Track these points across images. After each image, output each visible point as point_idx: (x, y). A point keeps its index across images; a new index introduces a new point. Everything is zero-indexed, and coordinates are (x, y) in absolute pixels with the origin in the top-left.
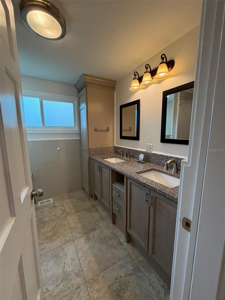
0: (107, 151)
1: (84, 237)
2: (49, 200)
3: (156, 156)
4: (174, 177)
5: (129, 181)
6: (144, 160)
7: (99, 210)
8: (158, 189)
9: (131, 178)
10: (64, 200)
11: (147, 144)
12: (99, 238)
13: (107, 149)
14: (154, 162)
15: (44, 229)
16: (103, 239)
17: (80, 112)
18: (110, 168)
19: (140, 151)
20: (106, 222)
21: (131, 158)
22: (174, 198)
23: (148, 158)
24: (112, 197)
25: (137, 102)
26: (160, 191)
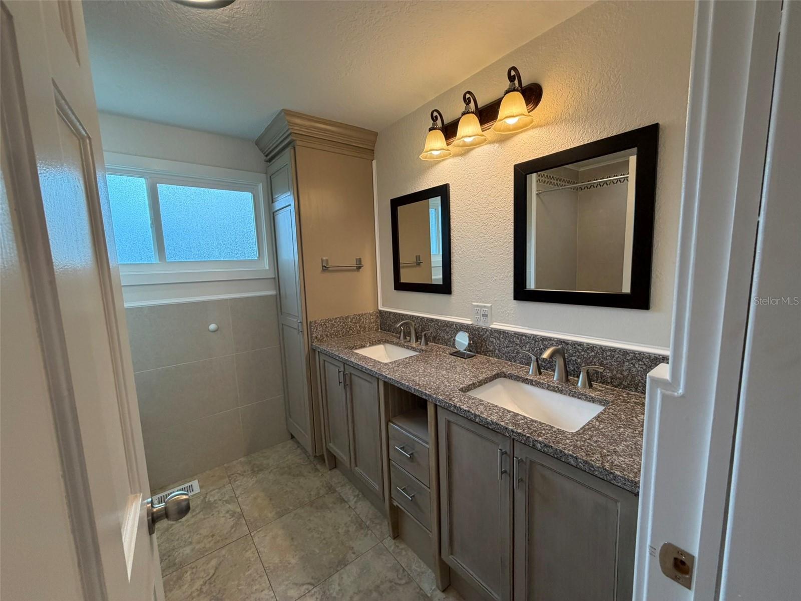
0: (360, 326)
1: (312, 596)
2: (187, 485)
3: (502, 336)
4: (561, 393)
5: (443, 417)
6: (470, 348)
7: (346, 500)
8: (540, 439)
9: (452, 409)
10: (235, 481)
11: (473, 303)
12: (360, 591)
13: (359, 318)
14: (497, 351)
15: (180, 587)
16: (371, 591)
17: (276, 217)
18: (378, 379)
19: (457, 324)
20: (371, 535)
21: (430, 344)
22: (592, 466)
23: (480, 341)
24: (389, 460)
25: (442, 192)
26: (545, 445)
